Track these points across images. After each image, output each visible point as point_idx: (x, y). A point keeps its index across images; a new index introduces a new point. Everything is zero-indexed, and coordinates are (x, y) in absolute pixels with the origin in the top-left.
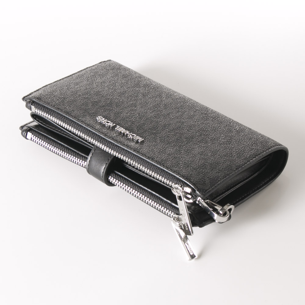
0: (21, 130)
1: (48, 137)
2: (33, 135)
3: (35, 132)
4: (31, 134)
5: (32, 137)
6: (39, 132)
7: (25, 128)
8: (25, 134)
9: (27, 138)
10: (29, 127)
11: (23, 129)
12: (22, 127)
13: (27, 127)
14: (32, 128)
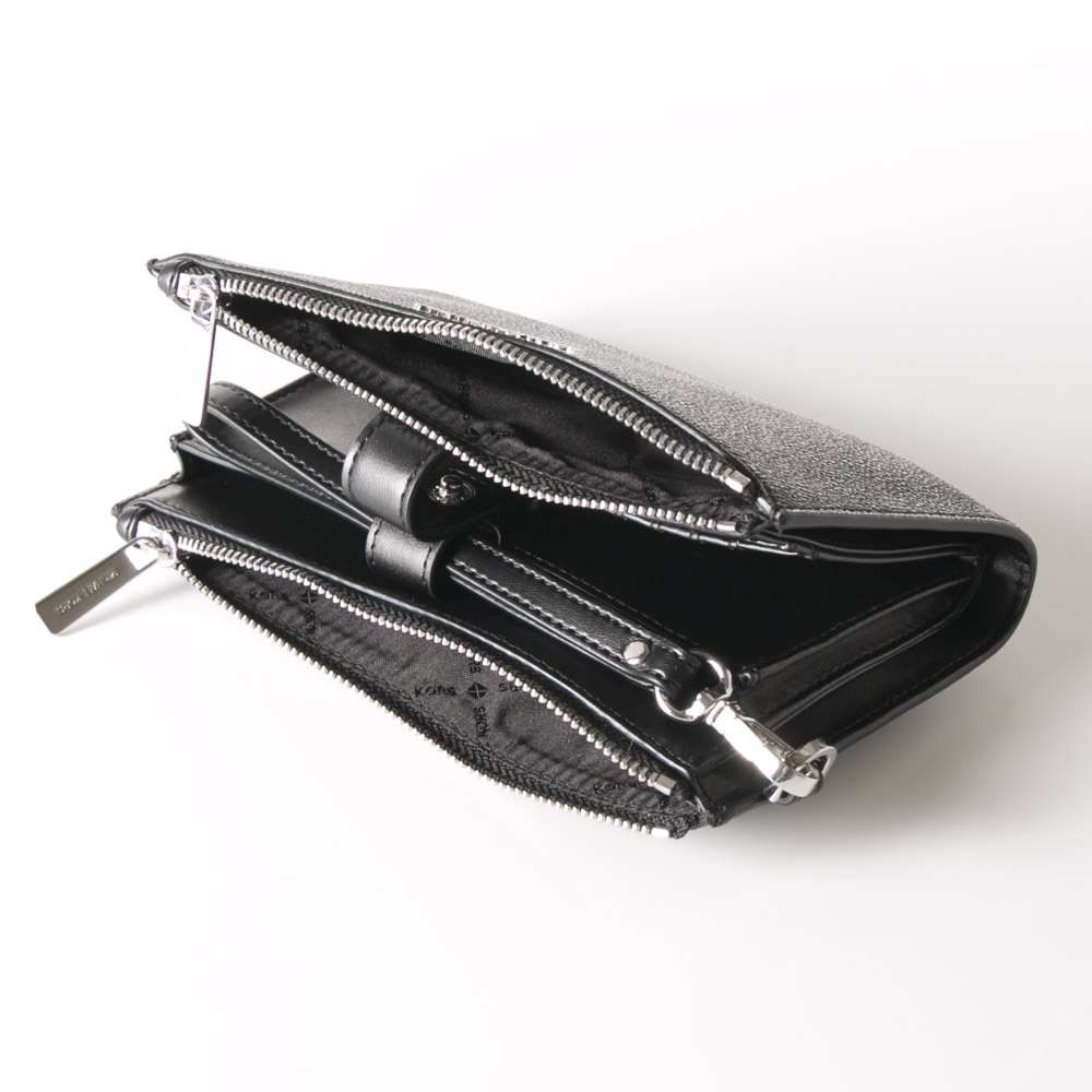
0: (117, 516)
7: (130, 508)
10: (142, 505)
11: (121, 512)
12: (120, 506)
13: (137, 505)
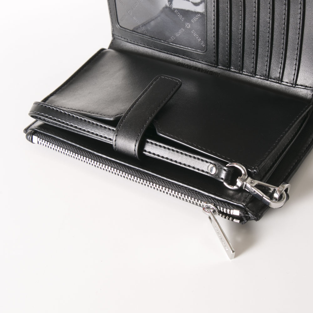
1: (56, 138)
2: (39, 139)
3: (41, 135)
4: (37, 137)
5: (39, 141)
6: (45, 133)
7: (29, 131)
8: (30, 138)
9: (33, 142)
10: (33, 130)
11: (27, 132)
12: (26, 130)
13: (31, 130)
14: (36, 129)
